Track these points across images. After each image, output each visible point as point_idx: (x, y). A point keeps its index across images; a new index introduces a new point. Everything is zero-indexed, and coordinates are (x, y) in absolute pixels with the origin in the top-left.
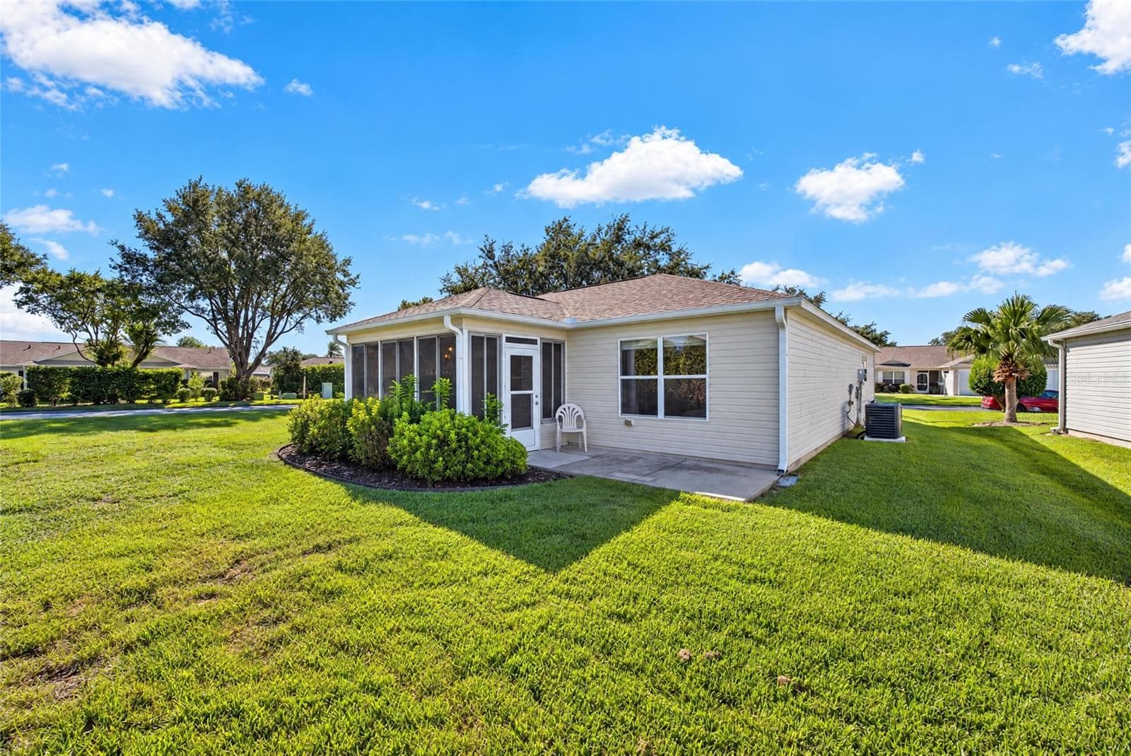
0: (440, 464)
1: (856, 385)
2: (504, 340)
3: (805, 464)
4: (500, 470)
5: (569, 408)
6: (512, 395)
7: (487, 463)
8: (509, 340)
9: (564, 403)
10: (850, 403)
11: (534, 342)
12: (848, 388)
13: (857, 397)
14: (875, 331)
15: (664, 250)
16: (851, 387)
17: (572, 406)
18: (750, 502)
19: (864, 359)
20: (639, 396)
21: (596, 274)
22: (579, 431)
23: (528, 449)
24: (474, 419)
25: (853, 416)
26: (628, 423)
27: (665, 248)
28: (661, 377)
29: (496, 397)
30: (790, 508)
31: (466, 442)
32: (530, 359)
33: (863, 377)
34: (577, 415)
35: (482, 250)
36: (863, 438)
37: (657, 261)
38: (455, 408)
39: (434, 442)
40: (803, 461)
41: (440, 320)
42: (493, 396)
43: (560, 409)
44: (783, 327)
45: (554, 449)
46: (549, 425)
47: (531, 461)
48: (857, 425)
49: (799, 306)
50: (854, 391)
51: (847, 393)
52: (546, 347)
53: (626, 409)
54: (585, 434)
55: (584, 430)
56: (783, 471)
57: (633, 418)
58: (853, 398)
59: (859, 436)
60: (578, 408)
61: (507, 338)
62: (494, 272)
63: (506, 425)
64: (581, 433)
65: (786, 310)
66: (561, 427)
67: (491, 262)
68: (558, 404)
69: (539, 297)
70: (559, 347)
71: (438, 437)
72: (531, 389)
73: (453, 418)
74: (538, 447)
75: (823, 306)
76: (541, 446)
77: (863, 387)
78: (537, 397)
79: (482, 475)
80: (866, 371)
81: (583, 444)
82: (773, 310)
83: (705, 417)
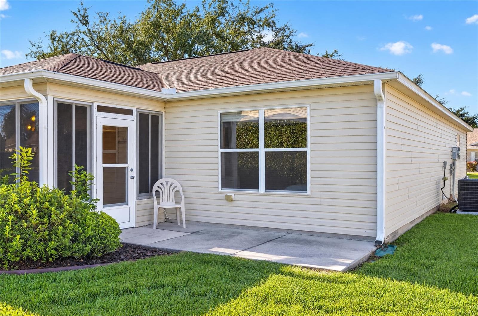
0: (17, 243)
1: (449, 161)
2: (95, 109)
3: (401, 236)
4: (89, 248)
5: (167, 182)
6: (104, 168)
7: (75, 239)
8: (101, 109)
9: (162, 177)
10: (445, 179)
11: (129, 112)
12: (442, 164)
13: (451, 173)
14: (467, 113)
15: (269, 25)
16: (445, 163)
17: (170, 180)
18: (349, 271)
19: (458, 139)
20: (240, 170)
21: (198, 47)
22: (177, 206)
23: (121, 227)
24: (59, 193)
25: (447, 191)
26: (229, 199)
27: (270, 24)
28: (262, 150)
29: (85, 170)
30: (385, 277)
31: (49, 217)
32: (124, 130)
33: (456, 154)
34: (175, 189)
35: (75, 14)
36: (455, 212)
37: (260, 37)
38: (38, 181)
39: (11, 218)
40: (401, 232)
41: (20, 84)
42: (82, 167)
43: (158, 183)
44: (381, 100)
45: (151, 225)
46: (145, 201)
47: (124, 238)
48: (451, 200)
49: (396, 80)
50: (448, 167)
51: (441, 169)
52: (143, 118)
53: (227, 183)
54: (183, 210)
55: (182, 206)
56: (381, 242)
57: (233, 193)
58: (448, 175)
59: (452, 210)
60: (176, 183)
61: (98, 106)
62: (87, 39)
63: (97, 200)
64: (180, 208)
65: (383, 84)
66: (158, 203)
67: (84, 28)
68: (155, 178)
69: (137, 67)
70: (156, 119)
71: (16, 212)
72: (126, 162)
73: (33, 192)
74: (133, 224)
75: (422, 86)
76: (137, 223)
77: (457, 163)
78: (132, 170)
79: (68, 253)
80: (459, 148)
81: (181, 220)
82: (372, 84)
83: (306, 190)
